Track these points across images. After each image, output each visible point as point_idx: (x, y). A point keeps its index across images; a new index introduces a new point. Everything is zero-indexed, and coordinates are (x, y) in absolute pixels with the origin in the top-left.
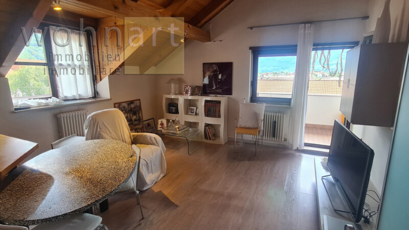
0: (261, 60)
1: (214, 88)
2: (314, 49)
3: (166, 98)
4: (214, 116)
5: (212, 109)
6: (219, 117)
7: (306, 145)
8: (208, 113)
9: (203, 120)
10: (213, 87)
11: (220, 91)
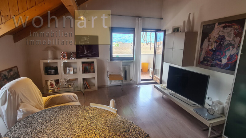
0: (114, 35)
1: (86, 53)
2: (142, 31)
3: (43, 63)
4: (90, 72)
5: (87, 68)
6: (94, 72)
7: (142, 80)
8: (85, 71)
9: (81, 76)
10: (84, 52)
11: (91, 55)
